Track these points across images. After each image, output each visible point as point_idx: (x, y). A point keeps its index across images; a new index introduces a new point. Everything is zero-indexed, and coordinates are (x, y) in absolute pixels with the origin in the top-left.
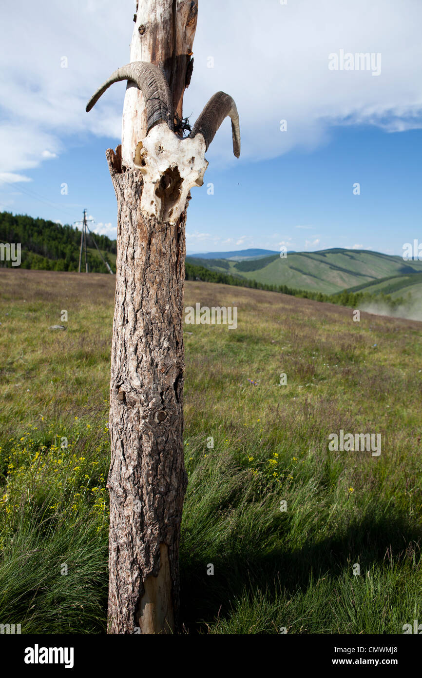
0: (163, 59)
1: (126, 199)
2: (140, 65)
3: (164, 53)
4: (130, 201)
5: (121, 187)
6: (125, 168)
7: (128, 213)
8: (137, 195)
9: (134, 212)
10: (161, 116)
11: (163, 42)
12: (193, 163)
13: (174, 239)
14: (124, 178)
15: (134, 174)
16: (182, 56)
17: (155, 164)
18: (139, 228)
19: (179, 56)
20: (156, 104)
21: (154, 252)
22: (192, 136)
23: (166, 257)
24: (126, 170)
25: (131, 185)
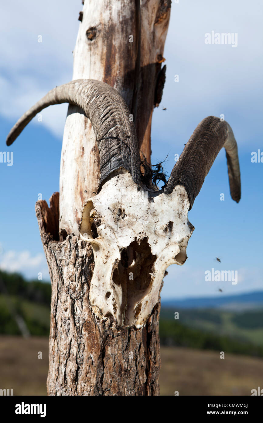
0: (122, 73)
1: (67, 282)
2: (89, 86)
3: (123, 65)
4: (73, 286)
5: (58, 262)
6: (65, 234)
7: (69, 304)
8: (83, 278)
9: (78, 304)
10: (121, 163)
11: (122, 50)
12: (171, 230)
13: (142, 345)
14: (63, 249)
15: (80, 245)
16: (149, 66)
17: (113, 235)
18: (86, 330)
19: (145, 66)
20: (113, 146)
21: (110, 369)
22: (168, 190)
23: (130, 377)
24: (68, 237)
25: (73, 261)
